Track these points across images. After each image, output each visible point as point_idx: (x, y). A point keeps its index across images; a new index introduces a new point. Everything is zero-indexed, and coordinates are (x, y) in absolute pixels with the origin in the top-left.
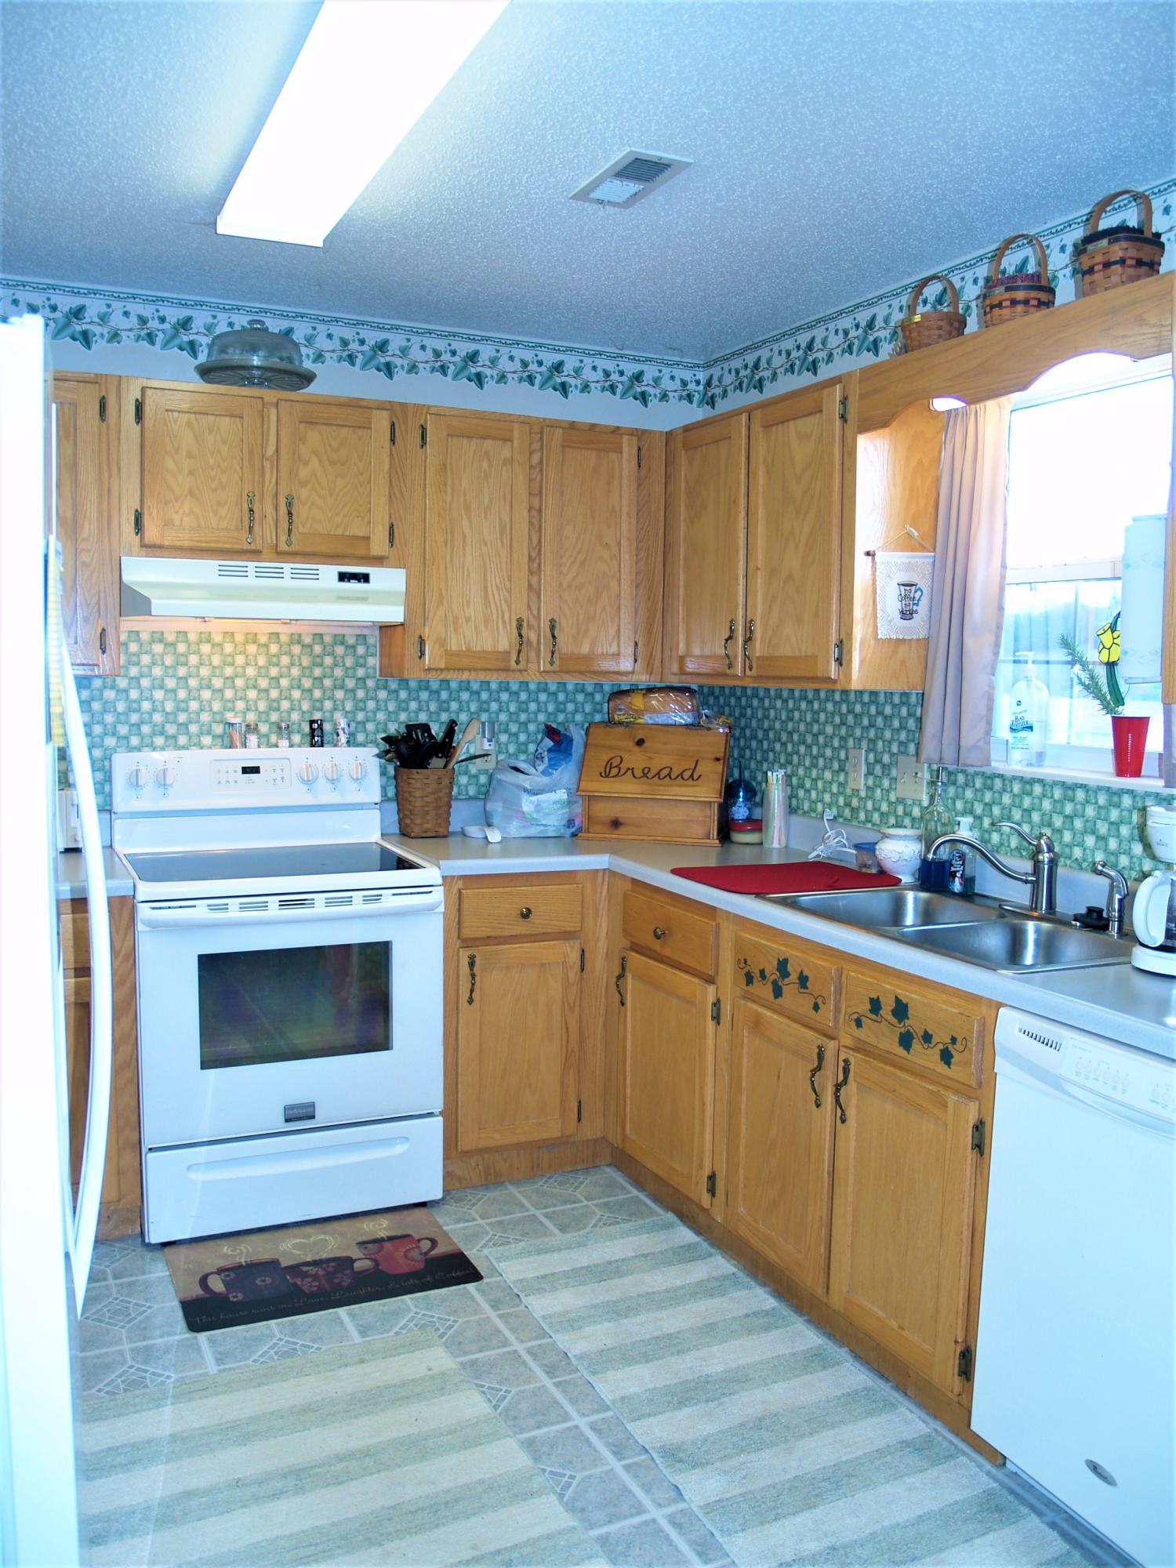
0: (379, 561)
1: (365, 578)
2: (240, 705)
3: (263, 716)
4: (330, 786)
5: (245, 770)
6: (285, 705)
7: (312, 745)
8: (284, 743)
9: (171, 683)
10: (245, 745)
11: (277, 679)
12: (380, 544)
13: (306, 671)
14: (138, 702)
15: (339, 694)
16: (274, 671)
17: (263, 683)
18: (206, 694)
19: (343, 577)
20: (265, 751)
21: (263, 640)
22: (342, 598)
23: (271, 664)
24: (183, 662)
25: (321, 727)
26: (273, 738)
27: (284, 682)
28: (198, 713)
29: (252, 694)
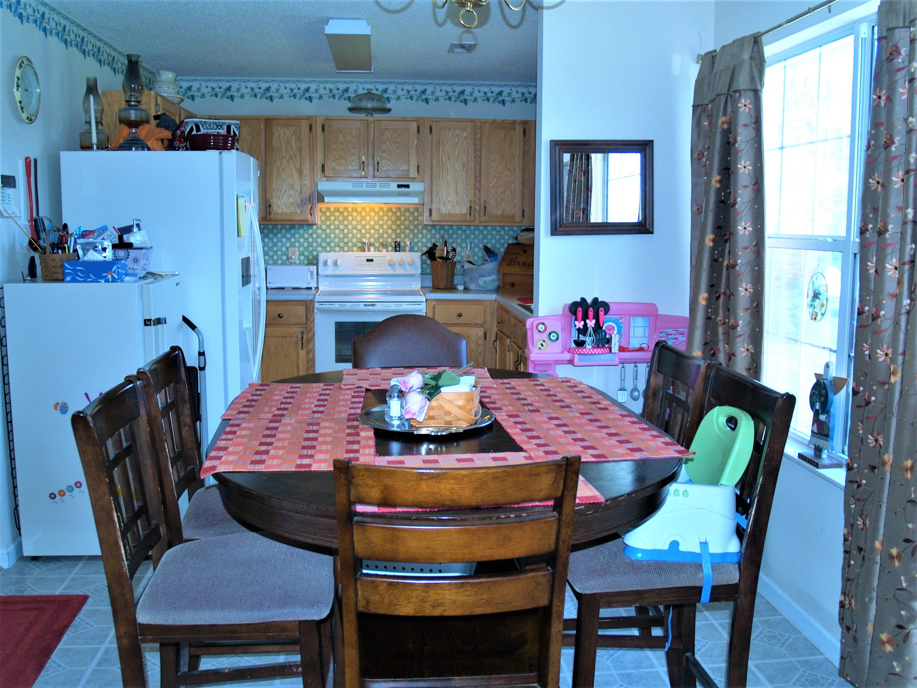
0: (414, 179)
1: (408, 186)
2: (368, 236)
3: (377, 240)
4: (400, 267)
5: (368, 260)
6: (385, 235)
7: (396, 251)
8: (385, 250)
9: (342, 227)
10: (369, 251)
11: (382, 226)
12: (413, 173)
13: (394, 222)
14: (330, 234)
15: (407, 231)
16: (381, 223)
17: (377, 227)
18: (355, 231)
19: (399, 186)
20: (377, 254)
21: (377, 210)
22: (399, 195)
23: (380, 219)
24: (346, 219)
25: (399, 244)
26: (381, 248)
27: (385, 227)
28: (352, 239)
29: (372, 231)
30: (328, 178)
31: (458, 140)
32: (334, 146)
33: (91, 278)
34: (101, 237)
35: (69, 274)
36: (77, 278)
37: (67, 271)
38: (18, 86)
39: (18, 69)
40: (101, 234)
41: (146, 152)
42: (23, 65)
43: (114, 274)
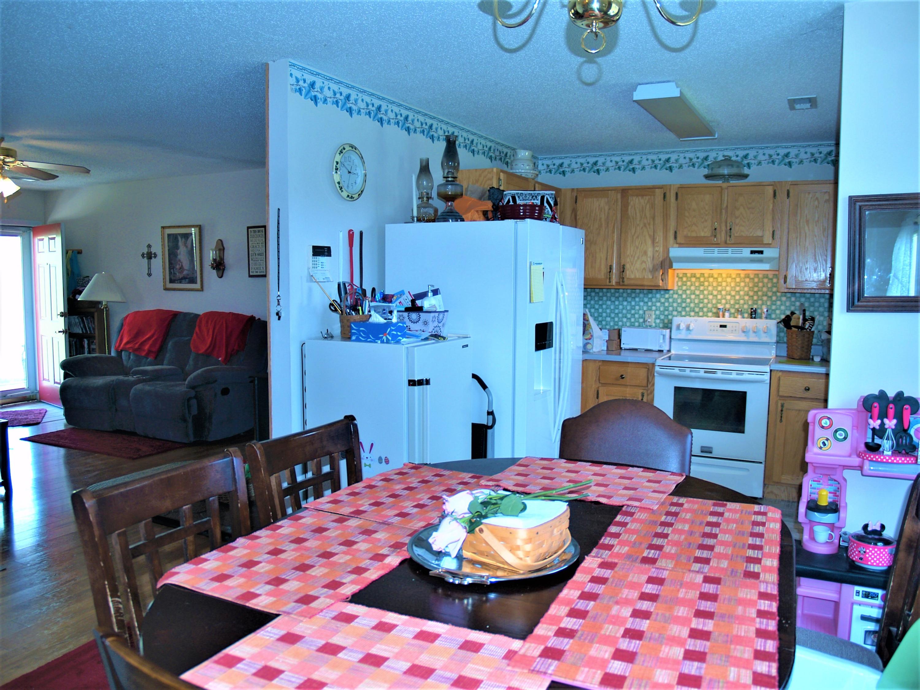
0: (768, 245)
1: (761, 252)
2: (723, 301)
3: (733, 306)
4: (754, 334)
5: (721, 326)
6: (742, 302)
7: (752, 318)
8: (739, 316)
9: (697, 292)
10: (723, 316)
11: (739, 292)
12: (767, 239)
13: (751, 289)
14: (685, 299)
15: (765, 298)
16: (738, 289)
17: (733, 293)
18: (710, 297)
19: (752, 252)
20: (732, 319)
21: (734, 276)
22: (753, 261)
23: (736, 286)
24: (702, 284)
25: (755, 311)
26: (736, 314)
27: (742, 293)
28: (707, 304)
29: (728, 297)
30: (681, 245)
31: (819, 203)
32: (687, 214)
33: (370, 338)
34: (399, 301)
35: (355, 334)
36: (361, 338)
37: (353, 331)
38: (337, 169)
39: (338, 155)
40: (399, 298)
41: (459, 223)
42: (344, 151)
43: (388, 336)
